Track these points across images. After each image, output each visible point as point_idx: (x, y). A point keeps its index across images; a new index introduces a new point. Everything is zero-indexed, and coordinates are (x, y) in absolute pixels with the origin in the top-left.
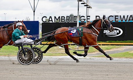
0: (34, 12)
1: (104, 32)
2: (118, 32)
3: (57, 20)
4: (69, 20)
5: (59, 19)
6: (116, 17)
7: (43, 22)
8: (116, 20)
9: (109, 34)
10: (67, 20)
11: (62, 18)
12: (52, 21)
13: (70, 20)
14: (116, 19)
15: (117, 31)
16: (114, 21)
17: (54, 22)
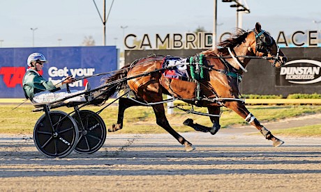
0: (104, 23)
1: (282, 73)
2: (317, 73)
3: (163, 43)
4: (191, 42)
5: (167, 39)
6: (313, 35)
7: (128, 49)
8: (313, 41)
9: (294, 77)
10: (187, 42)
11: (176, 36)
12: (149, 45)
13: (196, 43)
14: (310, 38)
15: (315, 68)
16: (307, 45)
17: (154, 47)
